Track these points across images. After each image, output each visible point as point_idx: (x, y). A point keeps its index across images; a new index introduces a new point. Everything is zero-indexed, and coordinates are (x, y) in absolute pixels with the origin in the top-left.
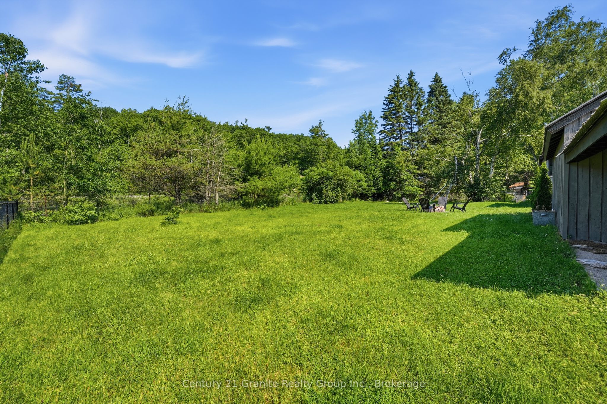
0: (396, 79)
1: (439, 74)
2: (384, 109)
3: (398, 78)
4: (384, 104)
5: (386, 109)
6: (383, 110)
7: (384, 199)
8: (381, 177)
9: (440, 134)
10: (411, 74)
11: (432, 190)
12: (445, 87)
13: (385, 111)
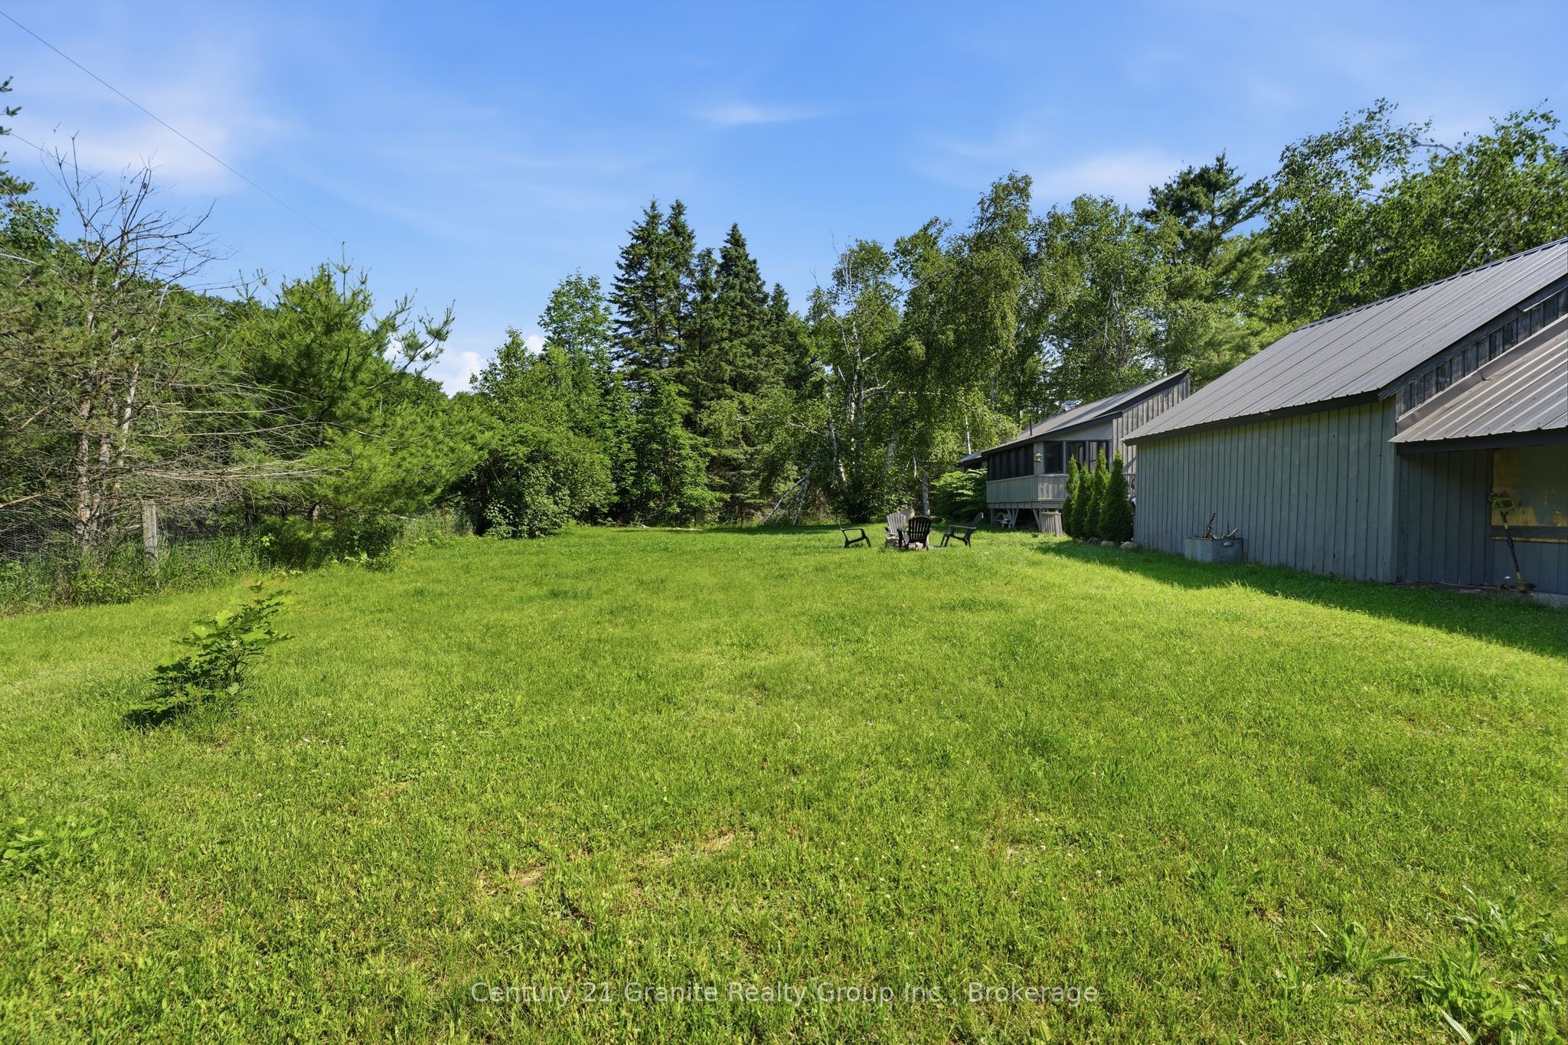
0: (649, 210)
1: (739, 227)
2: (619, 280)
3: (653, 207)
4: (620, 266)
5: (622, 281)
6: (615, 281)
7: (633, 520)
8: (632, 460)
9: (750, 367)
10: (678, 210)
11: (738, 498)
12: (755, 262)
13: (620, 284)
